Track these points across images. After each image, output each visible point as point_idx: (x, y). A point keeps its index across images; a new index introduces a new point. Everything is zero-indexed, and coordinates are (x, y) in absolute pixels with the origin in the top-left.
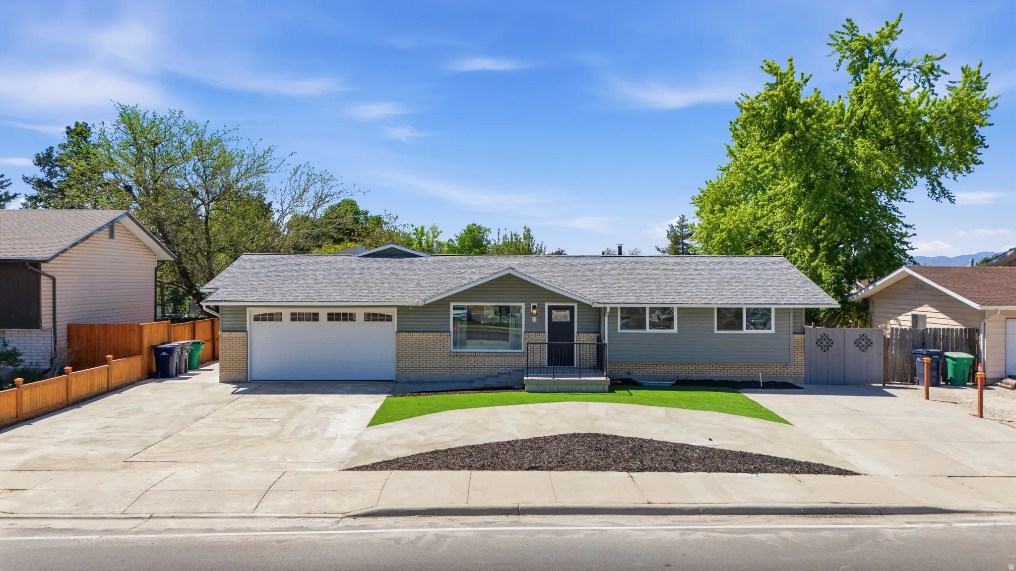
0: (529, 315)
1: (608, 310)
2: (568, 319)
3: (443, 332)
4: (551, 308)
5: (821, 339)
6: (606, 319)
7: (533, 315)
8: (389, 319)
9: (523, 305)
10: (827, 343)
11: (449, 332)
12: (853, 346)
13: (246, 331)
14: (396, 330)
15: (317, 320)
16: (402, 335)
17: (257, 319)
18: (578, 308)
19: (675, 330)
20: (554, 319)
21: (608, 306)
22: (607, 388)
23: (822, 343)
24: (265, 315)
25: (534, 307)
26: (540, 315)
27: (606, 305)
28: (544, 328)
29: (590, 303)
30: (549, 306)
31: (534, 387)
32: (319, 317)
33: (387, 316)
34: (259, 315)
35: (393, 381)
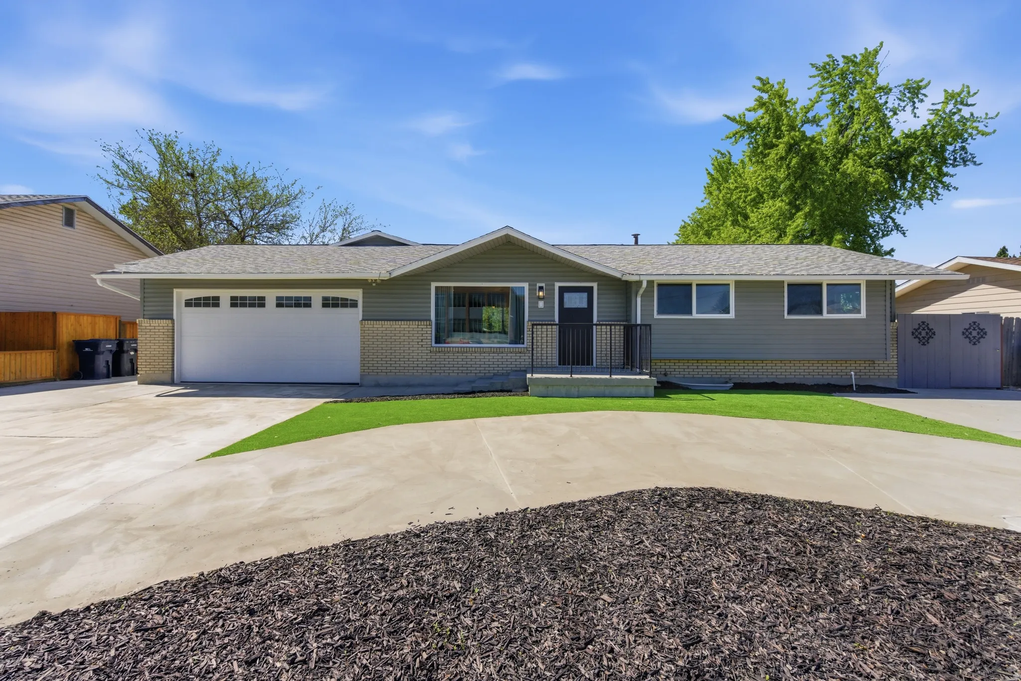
0: (535, 299)
1: (644, 285)
2: (584, 305)
3: (421, 320)
4: (562, 290)
5: (919, 328)
6: (639, 300)
7: (539, 298)
8: (354, 304)
9: (526, 285)
10: (927, 333)
11: (430, 320)
12: (962, 337)
13: (172, 319)
14: (361, 318)
15: (262, 305)
16: (369, 324)
17: (189, 304)
18: (598, 289)
19: (732, 315)
20: (567, 305)
21: (645, 280)
22: (651, 391)
23: (920, 333)
24: (199, 299)
25: (541, 288)
26: (548, 299)
27: (642, 278)
28: (554, 316)
29: (618, 275)
30: (560, 288)
31: (542, 389)
32: (266, 302)
33: (351, 300)
34: (191, 299)
35: (358, 384)
